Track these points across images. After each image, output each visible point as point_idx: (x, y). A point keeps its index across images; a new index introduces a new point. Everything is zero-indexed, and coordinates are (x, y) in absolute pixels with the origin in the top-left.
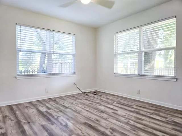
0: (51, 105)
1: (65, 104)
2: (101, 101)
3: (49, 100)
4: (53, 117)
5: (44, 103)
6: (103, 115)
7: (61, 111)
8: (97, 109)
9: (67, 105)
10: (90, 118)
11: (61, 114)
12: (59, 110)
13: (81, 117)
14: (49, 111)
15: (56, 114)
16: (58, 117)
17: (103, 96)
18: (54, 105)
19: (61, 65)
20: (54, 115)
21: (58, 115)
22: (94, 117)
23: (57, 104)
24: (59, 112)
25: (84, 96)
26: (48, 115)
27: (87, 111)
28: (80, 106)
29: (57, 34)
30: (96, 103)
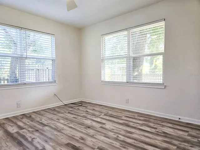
0: (25, 123)
1: (43, 120)
2: (87, 114)
3: (21, 117)
4: (26, 139)
5: (15, 121)
6: (89, 132)
7: (37, 130)
8: (82, 124)
9: (45, 122)
10: (74, 137)
11: (37, 134)
12: (34, 129)
13: (62, 137)
14: (21, 132)
15: (31, 135)
16: (33, 138)
17: (89, 107)
18: (28, 123)
19: (39, 72)
20: (27, 137)
21: (33, 136)
22: (78, 135)
23: (32, 121)
24: (34, 133)
25: (67, 108)
26: (19, 138)
27: (71, 127)
28: (62, 121)
29: (32, 34)
30: (81, 116)
